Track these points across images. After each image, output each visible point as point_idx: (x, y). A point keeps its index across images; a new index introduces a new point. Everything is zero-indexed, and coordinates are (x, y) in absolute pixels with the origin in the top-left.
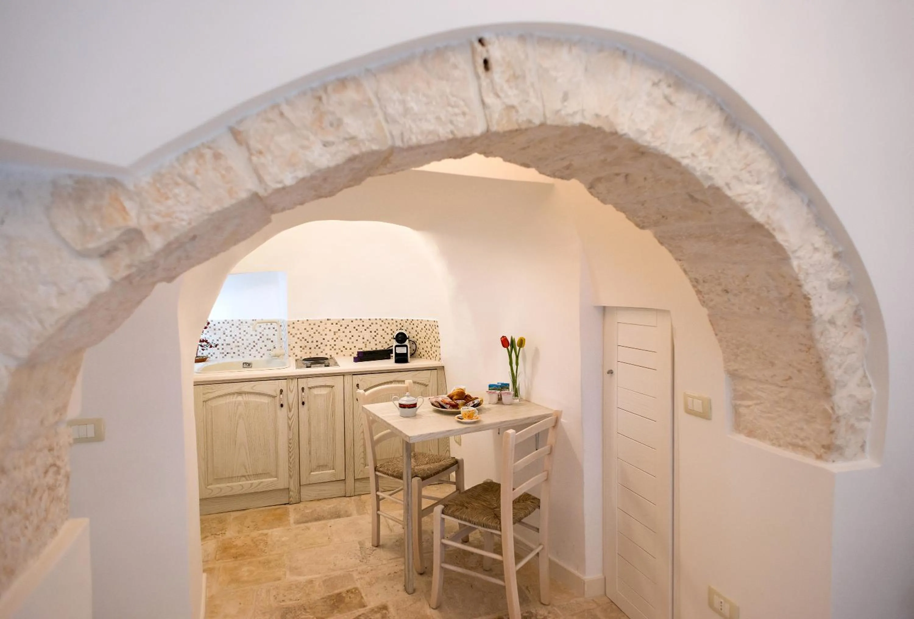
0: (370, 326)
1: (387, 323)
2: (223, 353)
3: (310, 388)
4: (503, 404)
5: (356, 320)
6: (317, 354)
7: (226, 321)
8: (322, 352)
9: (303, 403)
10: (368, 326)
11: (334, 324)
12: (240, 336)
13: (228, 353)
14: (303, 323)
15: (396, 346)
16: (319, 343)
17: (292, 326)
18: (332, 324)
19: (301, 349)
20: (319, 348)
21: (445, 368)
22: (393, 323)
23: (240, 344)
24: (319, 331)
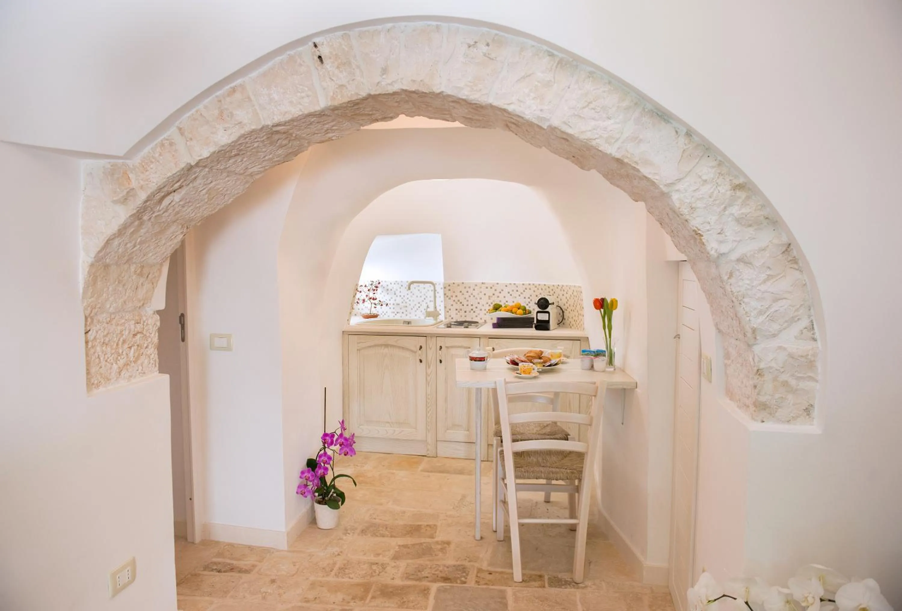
0: (524, 291)
1: (540, 289)
2: (394, 312)
3: (447, 347)
4: (594, 370)
5: (510, 284)
6: (472, 318)
7: (396, 281)
8: (476, 316)
9: (441, 361)
10: (522, 291)
11: (489, 288)
12: (408, 296)
13: (397, 313)
14: (458, 285)
15: (538, 312)
16: (474, 307)
17: (448, 288)
18: (487, 288)
19: (457, 311)
20: (474, 312)
21: (589, 339)
22: (546, 289)
23: (408, 305)
24: (474, 294)
